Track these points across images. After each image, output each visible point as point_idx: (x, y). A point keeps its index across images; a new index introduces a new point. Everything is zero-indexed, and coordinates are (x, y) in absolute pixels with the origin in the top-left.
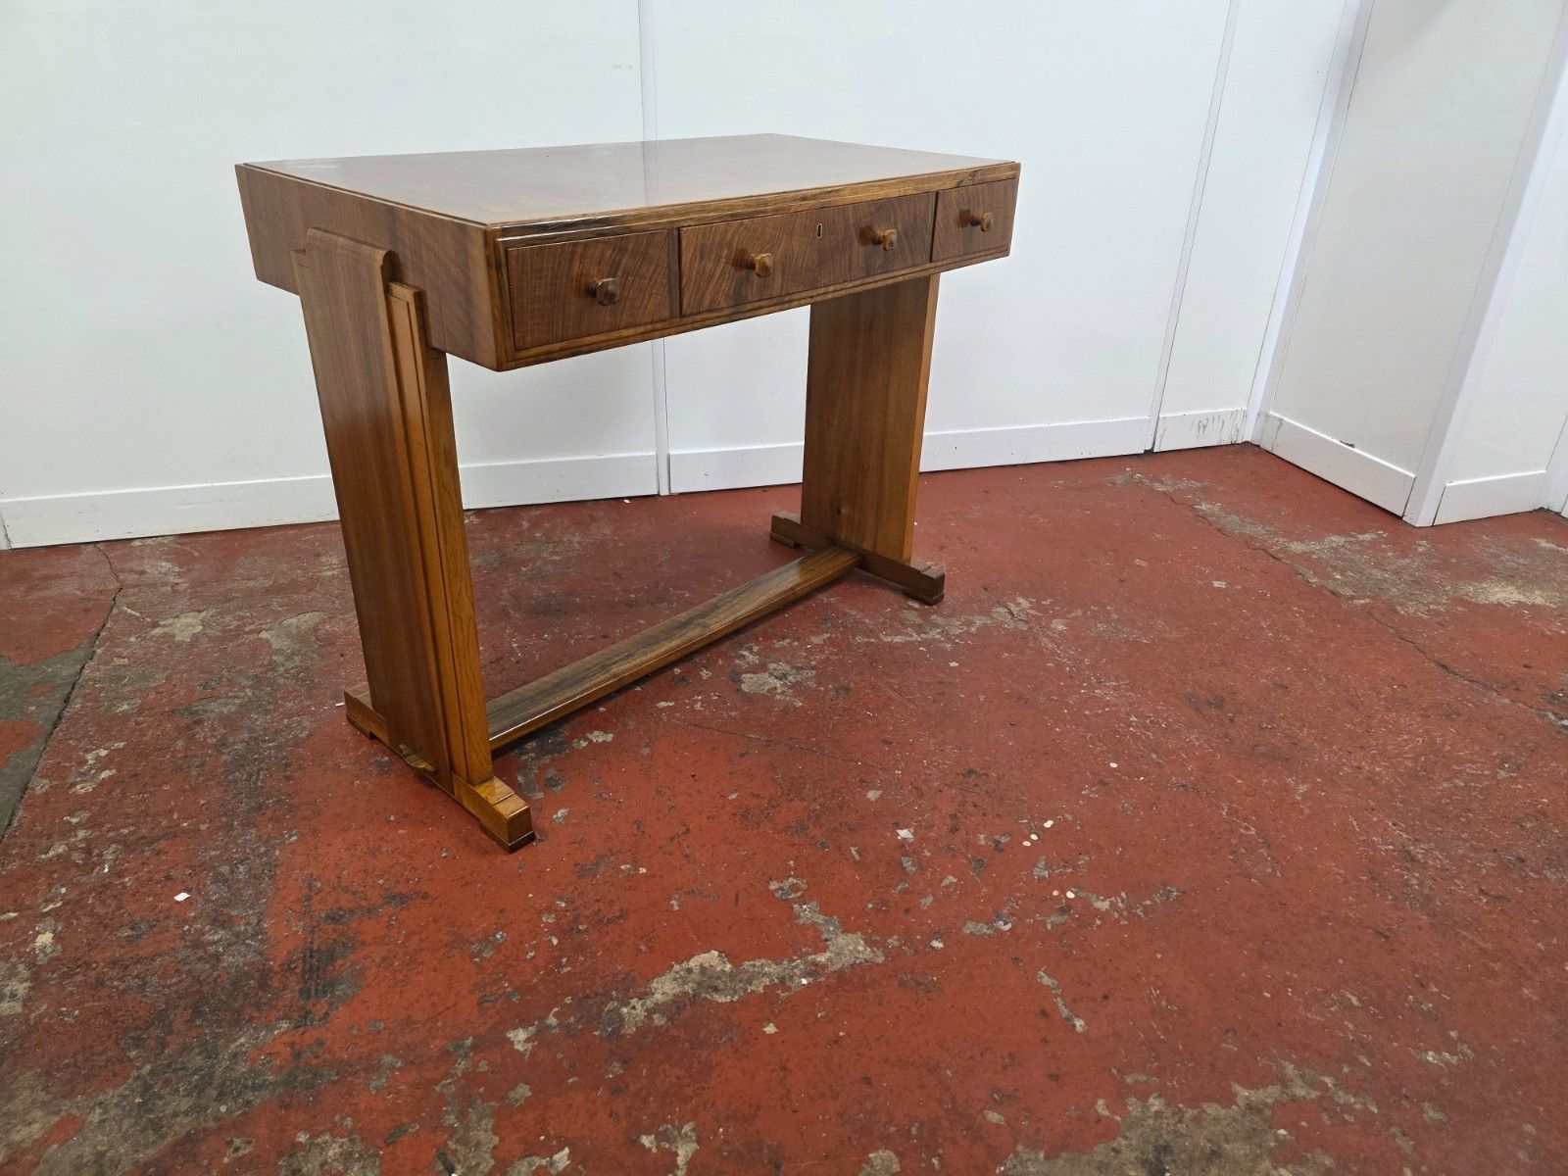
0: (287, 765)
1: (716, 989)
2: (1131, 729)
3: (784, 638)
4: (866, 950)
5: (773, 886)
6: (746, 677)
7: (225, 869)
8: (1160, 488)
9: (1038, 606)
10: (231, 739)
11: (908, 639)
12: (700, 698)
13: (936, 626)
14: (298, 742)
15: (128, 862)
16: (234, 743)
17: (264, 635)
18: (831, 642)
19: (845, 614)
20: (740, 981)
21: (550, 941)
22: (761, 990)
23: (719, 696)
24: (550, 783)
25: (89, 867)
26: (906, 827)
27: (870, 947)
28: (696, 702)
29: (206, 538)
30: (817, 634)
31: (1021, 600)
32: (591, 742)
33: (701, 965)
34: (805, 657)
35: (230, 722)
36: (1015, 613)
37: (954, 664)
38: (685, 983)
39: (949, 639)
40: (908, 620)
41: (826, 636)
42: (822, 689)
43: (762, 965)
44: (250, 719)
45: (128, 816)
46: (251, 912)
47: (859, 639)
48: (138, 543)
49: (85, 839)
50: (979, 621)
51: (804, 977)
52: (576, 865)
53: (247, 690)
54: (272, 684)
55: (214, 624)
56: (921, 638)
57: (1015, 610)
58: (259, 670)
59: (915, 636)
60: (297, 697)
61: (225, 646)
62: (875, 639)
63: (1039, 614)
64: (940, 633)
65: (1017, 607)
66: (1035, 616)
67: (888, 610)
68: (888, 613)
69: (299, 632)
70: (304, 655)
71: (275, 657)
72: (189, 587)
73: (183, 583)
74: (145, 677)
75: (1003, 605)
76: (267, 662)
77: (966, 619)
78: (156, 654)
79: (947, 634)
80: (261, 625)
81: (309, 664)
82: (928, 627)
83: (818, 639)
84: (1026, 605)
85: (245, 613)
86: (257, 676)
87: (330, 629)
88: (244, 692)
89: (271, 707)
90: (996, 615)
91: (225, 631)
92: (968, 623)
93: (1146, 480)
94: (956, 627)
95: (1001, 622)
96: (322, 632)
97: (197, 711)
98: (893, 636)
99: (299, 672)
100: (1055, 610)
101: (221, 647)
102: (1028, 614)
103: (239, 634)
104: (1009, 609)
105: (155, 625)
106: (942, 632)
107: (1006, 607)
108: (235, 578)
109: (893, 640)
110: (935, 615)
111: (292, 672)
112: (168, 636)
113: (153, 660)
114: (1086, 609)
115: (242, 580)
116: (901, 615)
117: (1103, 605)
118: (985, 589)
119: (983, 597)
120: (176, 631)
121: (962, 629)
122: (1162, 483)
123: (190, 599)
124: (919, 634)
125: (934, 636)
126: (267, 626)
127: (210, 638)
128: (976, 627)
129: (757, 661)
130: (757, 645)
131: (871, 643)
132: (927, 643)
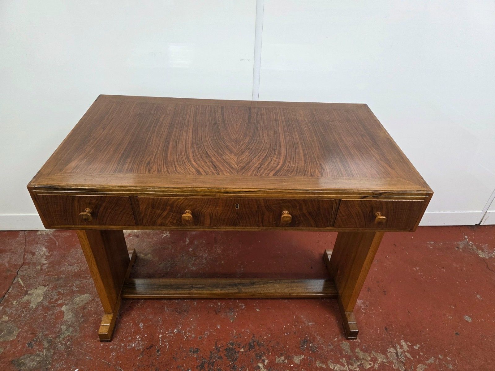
3: (282, 355)
8: (482, 255)
9: (411, 351)
11: (342, 368)
13: (358, 359)
17: (64, 308)
18: (303, 363)
19: (314, 338)
30: (298, 354)
31: (403, 343)
36: (399, 354)
40: (345, 350)
41: (303, 357)
47: (318, 364)
48: (39, 233)
50: (381, 358)
54: (55, 348)
55: (48, 297)
56: (349, 369)
57: (399, 351)
58: (54, 336)
59: (346, 366)
60: (62, 360)
61: (47, 315)
62: (326, 365)
63: (411, 358)
64: (359, 366)
65: (400, 349)
66: (409, 359)
67: (336, 340)
68: (335, 342)
69: (77, 308)
70: (74, 327)
71: (62, 327)
72: (47, 268)
73: (46, 264)
74: (10, 332)
75: (394, 346)
76: (58, 330)
77: (374, 355)
78: (20, 316)
79: (363, 367)
80: (65, 300)
81: (74, 335)
82: (353, 359)
83: (297, 360)
84: (406, 348)
85: (62, 290)
86: (51, 340)
87: (89, 309)
88: (43, 352)
89: (49, 366)
90: (389, 355)
91: (50, 302)
92: (374, 360)
93: (474, 247)
94: (368, 362)
95: (392, 363)
96: (86, 310)
97: (21, 363)
98: (335, 364)
99: (68, 341)
100: (420, 356)
101: (45, 315)
102: (406, 356)
103: (54, 306)
104: (397, 350)
105: (26, 293)
106: (360, 365)
107: (395, 348)
108: (66, 263)
109: (334, 368)
110: (358, 349)
111: (66, 339)
112: (29, 302)
113: (17, 320)
114: (436, 358)
115: (68, 265)
116: (342, 345)
117: (445, 355)
118: (386, 329)
119: (384, 336)
120: (33, 299)
121: (370, 364)
122: (483, 250)
123: (45, 276)
124: (348, 365)
125: (355, 368)
126: (66, 302)
127: (43, 307)
128: (378, 364)
130: (267, 359)
131: (324, 368)
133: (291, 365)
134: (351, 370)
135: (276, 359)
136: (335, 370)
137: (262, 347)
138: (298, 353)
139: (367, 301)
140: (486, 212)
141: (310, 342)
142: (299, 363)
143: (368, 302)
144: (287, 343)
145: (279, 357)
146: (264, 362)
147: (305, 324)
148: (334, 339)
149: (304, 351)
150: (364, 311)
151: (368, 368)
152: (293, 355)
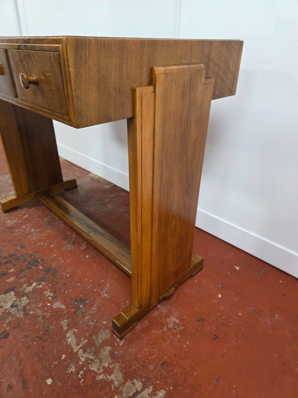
3: (55, 292)
6: (13, 293)
11: (74, 345)
13: (96, 353)
19: (91, 305)
31: (161, 394)
34: (38, 307)
36: (139, 396)
37: (49, 381)
40: (98, 337)
41: (64, 307)
47: (64, 323)
50: (116, 377)
56: (77, 351)
57: (145, 394)
59: (79, 347)
62: (67, 329)
65: (149, 394)
67: (104, 322)
68: (101, 323)
75: (146, 384)
77: (114, 368)
79: (89, 363)
82: (93, 349)
90: (128, 384)
92: (107, 371)
94: (100, 366)
98: (73, 336)
104: (142, 390)
106: (90, 360)
107: (145, 387)
109: (68, 338)
110: (110, 348)
116: (101, 331)
118: (163, 364)
119: (151, 367)
121: (99, 369)
124: (81, 348)
125: (82, 357)
128: (105, 377)
129: (27, 291)
130: (43, 286)
131: (63, 328)
132: (73, 356)
133: (48, 303)
134: (77, 354)
135: (47, 290)
136: (67, 339)
137: (52, 277)
138: (64, 302)
139: (183, 326)
141: (84, 305)
142: (54, 308)
143: (182, 328)
144: (69, 290)
145: (49, 292)
146: (39, 285)
147: (102, 291)
148: (104, 321)
149: (71, 305)
150: (165, 329)
151: (92, 369)
152: (60, 300)
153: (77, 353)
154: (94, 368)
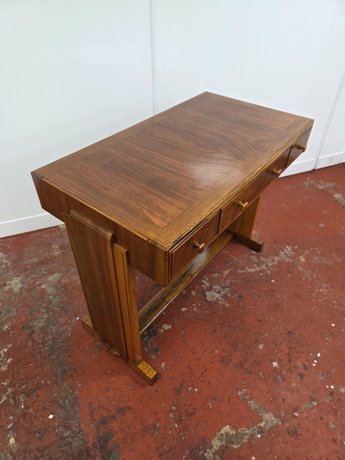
0: (68, 350)
1: (232, 443)
2: (335, 307)
3: (215, 273)
4: (275, 419)
5: (240, 393)
6: (207, 293)
7: (61, 402)
8: (320, 187)
9: (294, 250)
10: (46, 339)
11: (256, 270)
12: (195, 305)
13: (263, 263)
14: (69, 339)
15: (29, 402)
16: (48, 341)
17: (43, 286)
18: (231, 273)
19: (232, 259)
20: (239, 438)
21: (175, 425)
22: (246, 441)
23: (201, 304)
24: (156, 351)
25: (17, 405)
26: (275, 361)
27: (276, 418)
28: (193, 307)
29: (10, 239)
30: (225, 269)
31: (287, 247)
32: (164, 329)
33: (225, 432)
34: (224, 282)
35: (43, 330)
36: (287, 254)
37: (273, 281)
38: (222, 441)
39: (269, 270)
40: (254, 260)
41: (229, 270)
42: (233, 297)
43: (244, 430)
44: (50, 328)
45: (22, 380)
46: (75, 421)
47: (240, 271)
49: (11, 393)
50: (277, 259)
51: (258, 434)
52: (174, 389)
53: (45, 314)
54: (52, 311)
55: (25, 282)
57: (287, 252)
58: (46, 304)
60: (63, 316)
61: (32, 293)
63: (295, 254)
64: (265, 266)
66: (294, 255)
69: (55, 284)
70: (59, 295)
71: (50, 297)
72: (11, 265)
73: (8, 262)
74: (9, 312)
76: (48, 300)
77: (272, 258)
78: (10, 300)
79: (268, 266)
80: (41, 281)
81: (62, 300)
82: (260, 263)
83: (226, 272)
84: (290, 249)
85: (34, 276)
86: (46, 307)
87: (65, 282)
88: (44, 315)
89: (55, 322)
90: (281, 256)
91: (30, 286)
92: (273, 260)
93: (315, 184)
94: (270, 262)
95: (284, 259)
96: (62, 283)
97: (31, 326)
98: (250, 269)
99: (60, 304)
100: (299, 251)
101: (30, 294)
102: (291, 254)
103: (35, 287)
104: (285, 252)
105: (5, 285)
107: (283, 251)
108: (26, 258)
109: (251, 271)
110: (262, 257)
111: (58, 304)
112: (11, 290)
113: (10, 303)
114: (309, 250)
115: (28, 259)
116: (251, 258)
117: (314, 247)
118: (275, 243)
119: (275, 247)
120: (13, 287)
121: (272, 263)
122: (320, 184)
123: (13, 270)
124: (258, 267)
125: (264, 268)
126: (43, 282)
127: (25, 289)
128: (276, 262)
129: (209, 285)
130: (207, 277)
131: (244, 272)
132: (262, 271)
133: (223, 276)
135: (212, 276)
139: (258, 230)
140: (318, 159)
141: (231, 261)
142: (228, 274)
145: (214, 274)
147: (223, 252)
149: (229, 267)
150: (258, 236)
152: (222, 271)
153: (261, 270)
154: (271, 265)
